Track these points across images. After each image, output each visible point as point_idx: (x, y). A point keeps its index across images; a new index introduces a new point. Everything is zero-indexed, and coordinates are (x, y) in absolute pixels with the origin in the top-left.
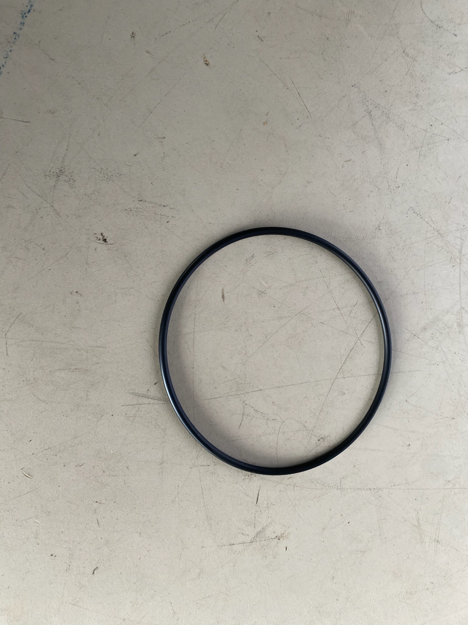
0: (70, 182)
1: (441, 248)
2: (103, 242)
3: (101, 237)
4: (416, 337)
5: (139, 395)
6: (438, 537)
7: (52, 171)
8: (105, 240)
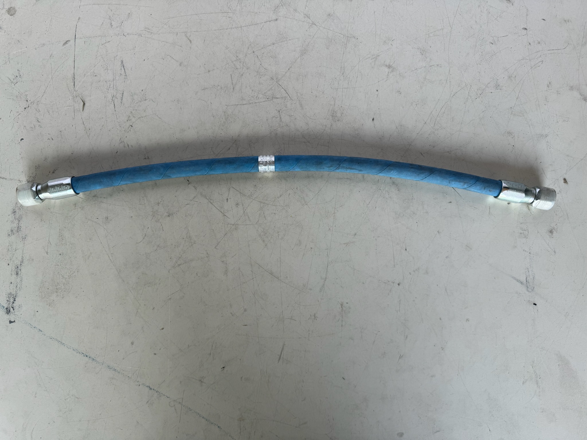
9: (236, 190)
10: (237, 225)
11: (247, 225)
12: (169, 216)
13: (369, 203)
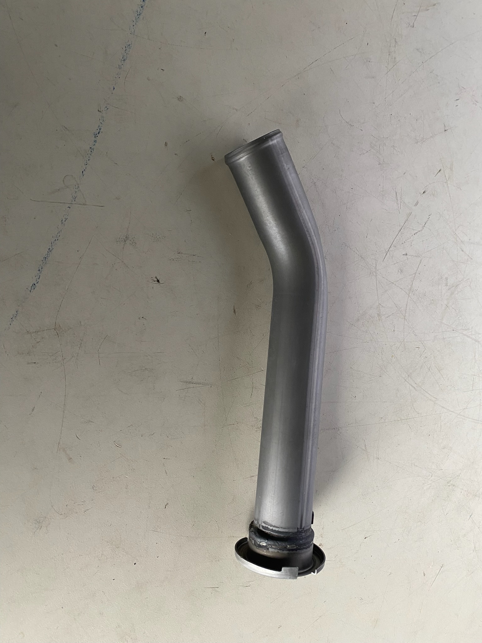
0: (133, 244)
1: (363, 267)
2: (157, 283)
3: (156, 280)
4: (353, 326)
5: (186, 382)
6: (378, 456)
7: (121, 238)
8: (158, 281)
9: (418, 267)
10: (375, 274)
11: (377, 291)
12: (379, 164)
13: (416, 466)
